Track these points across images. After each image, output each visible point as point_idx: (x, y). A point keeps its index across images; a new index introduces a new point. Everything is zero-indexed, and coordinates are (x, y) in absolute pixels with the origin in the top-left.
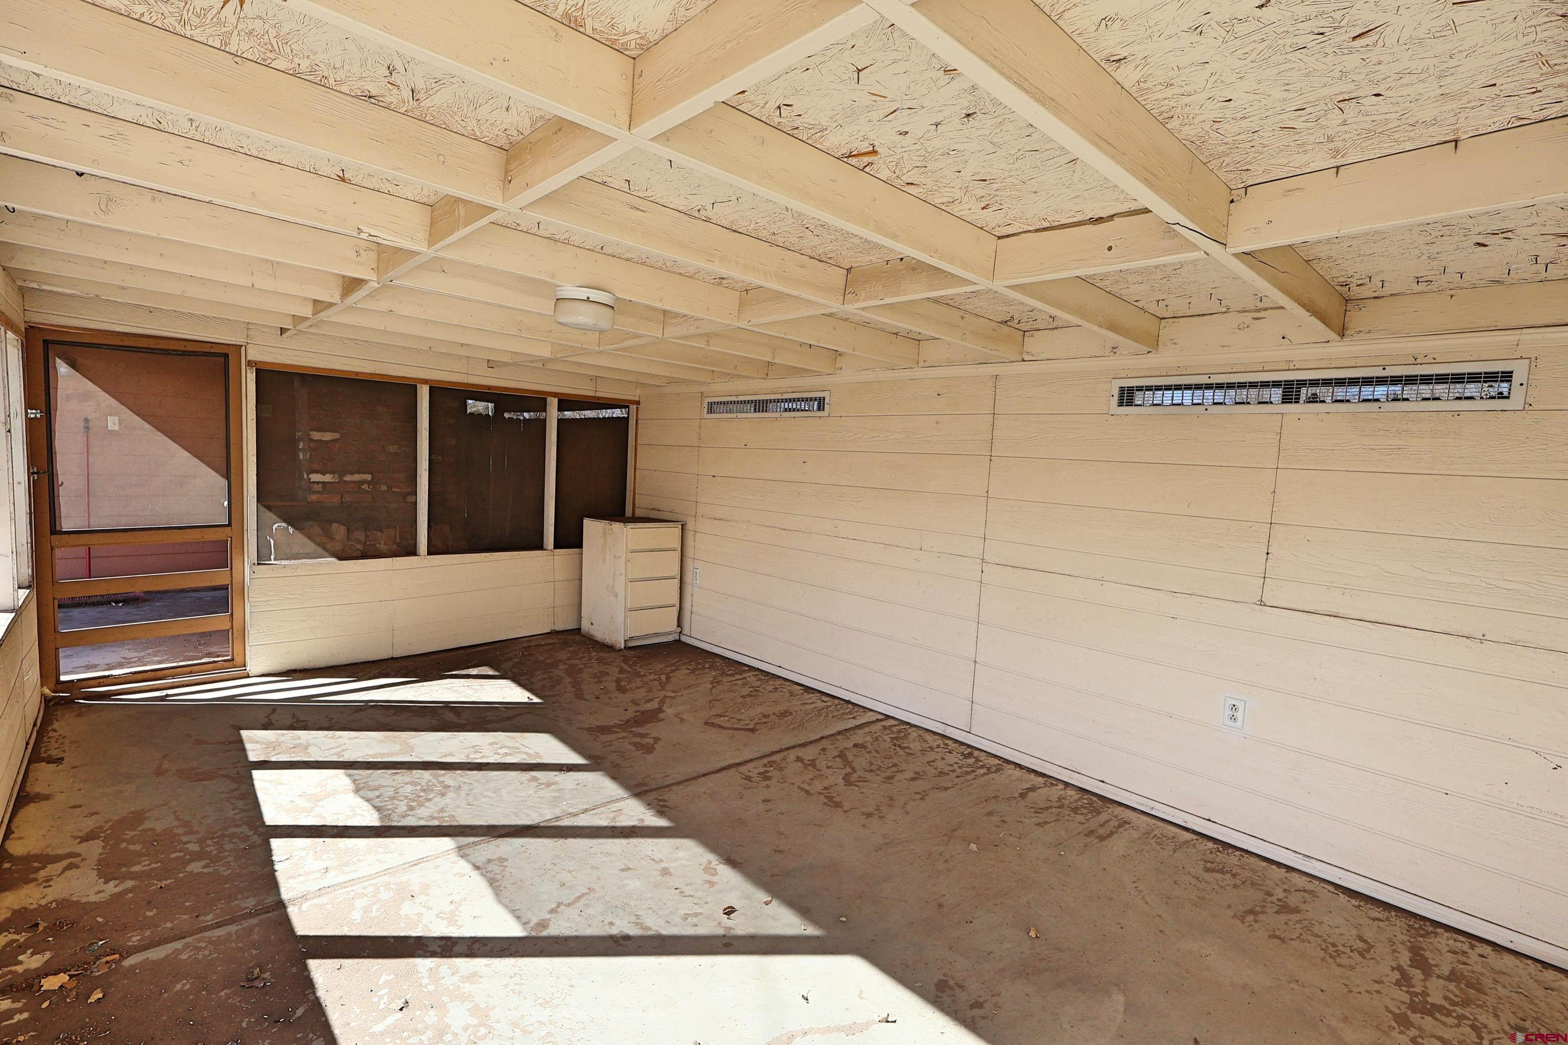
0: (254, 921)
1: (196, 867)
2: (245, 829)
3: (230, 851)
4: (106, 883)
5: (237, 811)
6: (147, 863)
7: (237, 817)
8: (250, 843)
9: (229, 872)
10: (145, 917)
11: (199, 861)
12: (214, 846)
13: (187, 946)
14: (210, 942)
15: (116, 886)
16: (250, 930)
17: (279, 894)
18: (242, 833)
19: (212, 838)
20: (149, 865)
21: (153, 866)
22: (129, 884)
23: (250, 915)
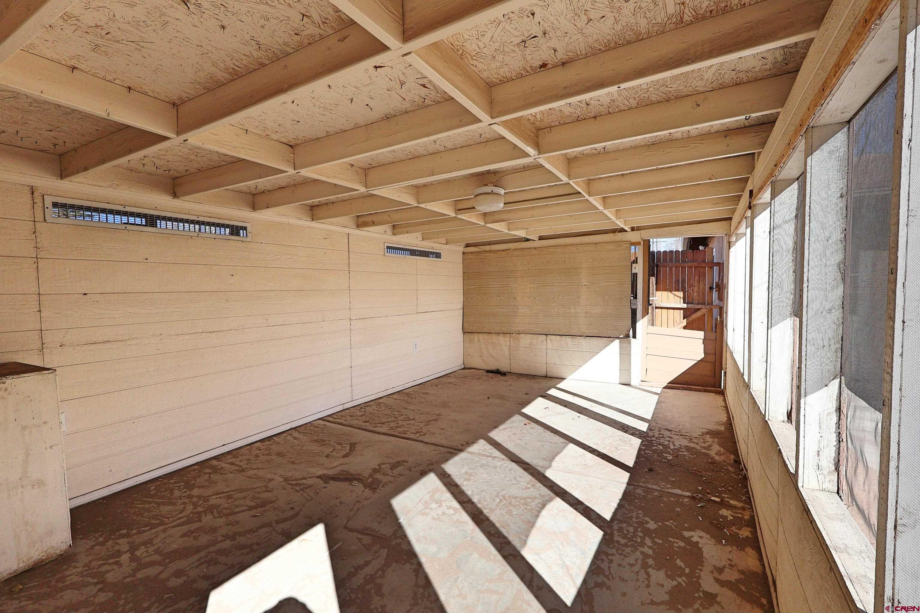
0: (641, 484)
1: (652, 525)
2: (616, 538)
3: (631, 526)
4: (697, 543)
5: (610, 557)
6: (675, 545)
7: (614, 551)
8: (620, 525)
9: (638, 512)
10: (681, 508)
11: (648, 528)
12: (638, 535)
13: (668, 489)
14: (659, 486)
15: (692, 536)
16: (644, 482)
17: (626, 488)
18: (619, 535)
19: (636, 541)
20: (674, 542)
21: (672, 540)
22: (686, 534)
23: (641, 486)
